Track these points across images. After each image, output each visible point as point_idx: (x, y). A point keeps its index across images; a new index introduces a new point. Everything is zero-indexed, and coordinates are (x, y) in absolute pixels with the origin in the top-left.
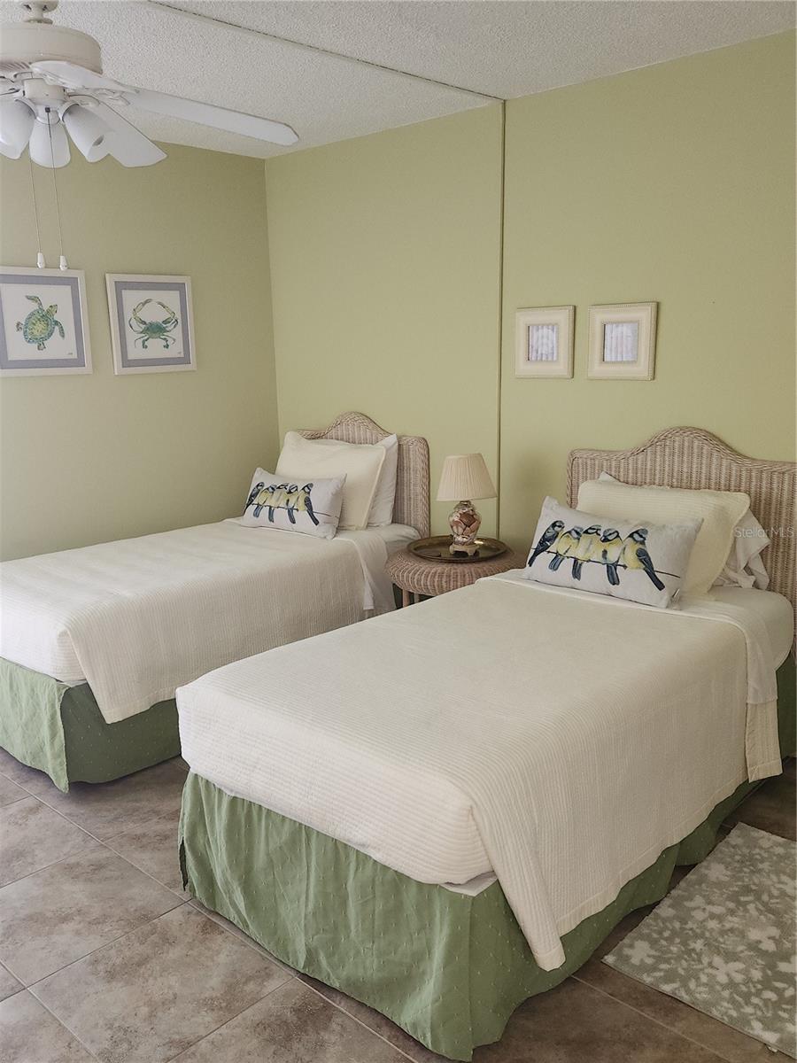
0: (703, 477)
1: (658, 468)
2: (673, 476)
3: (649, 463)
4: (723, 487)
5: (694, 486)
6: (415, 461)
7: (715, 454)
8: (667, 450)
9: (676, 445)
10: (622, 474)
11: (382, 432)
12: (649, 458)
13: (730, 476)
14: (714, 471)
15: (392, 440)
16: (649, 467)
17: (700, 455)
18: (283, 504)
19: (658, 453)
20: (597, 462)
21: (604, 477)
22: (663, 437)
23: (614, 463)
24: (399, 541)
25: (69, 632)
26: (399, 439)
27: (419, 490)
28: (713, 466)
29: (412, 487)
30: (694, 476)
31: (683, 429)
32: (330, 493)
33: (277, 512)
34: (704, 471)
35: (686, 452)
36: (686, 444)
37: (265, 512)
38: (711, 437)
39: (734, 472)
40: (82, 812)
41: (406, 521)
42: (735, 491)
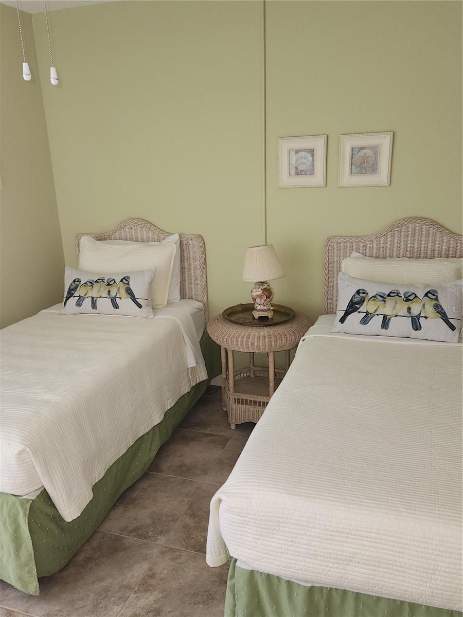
0: (429, 249)
1: (395, 246)
2: (407, 251)
3: (389, 243)
4: (443, 255)
5: (422, 256)
6: (194, 252)
7: (438, 234)
8: (403, 233)
9: (410, 229)
10: (368, 251)
11: (163, 232)
12: (389, 239)
13: (449, 247)
14: (437, 245)
15: (176, 237)
16: (389, 245)
17: (428, 235)
18: (105, 294)
19: (396, 236)
20: (348, 245)
21: (354, 254)
22: (400, 225)
23: (361, 245)
24: (196, 312)
25: (27, 449)
26: (180, 236)
27: (198, 273)
28: (437, 242)
29: (192, 272)
30: (422, 249)
31: (416, 219)
32: (147, 283)
33: (99, 302)
34: (430, 246)
35: (417, 233)
36: (417, 228)
37: (87, 302)
38: (434, 223)
39: (452, 245)
40: (57, 608)
41: (188, 296)
42: (452, 257)
